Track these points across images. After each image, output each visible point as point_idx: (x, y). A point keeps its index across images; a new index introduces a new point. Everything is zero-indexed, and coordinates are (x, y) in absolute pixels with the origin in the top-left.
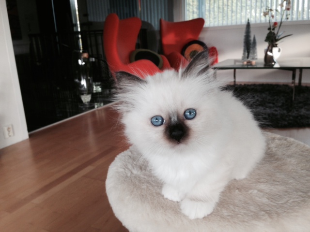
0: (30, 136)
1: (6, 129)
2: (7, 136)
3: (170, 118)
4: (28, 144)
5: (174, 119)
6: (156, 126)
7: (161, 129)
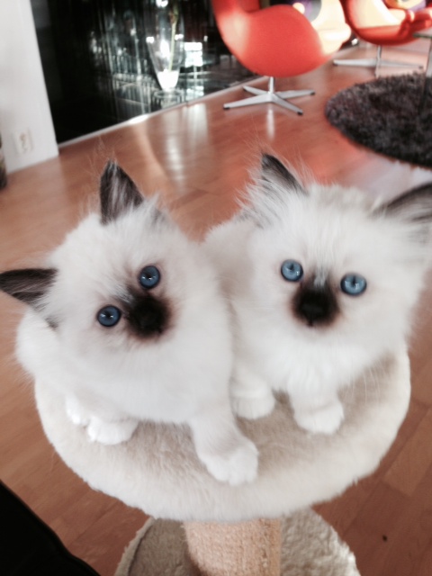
0: (61, 151)
1: (17, 137)
2: (20, 149)
3: (314, 277)
4: (57, 168)
5: (320, 281)
6: (286, 279)
7: (292, 288)
